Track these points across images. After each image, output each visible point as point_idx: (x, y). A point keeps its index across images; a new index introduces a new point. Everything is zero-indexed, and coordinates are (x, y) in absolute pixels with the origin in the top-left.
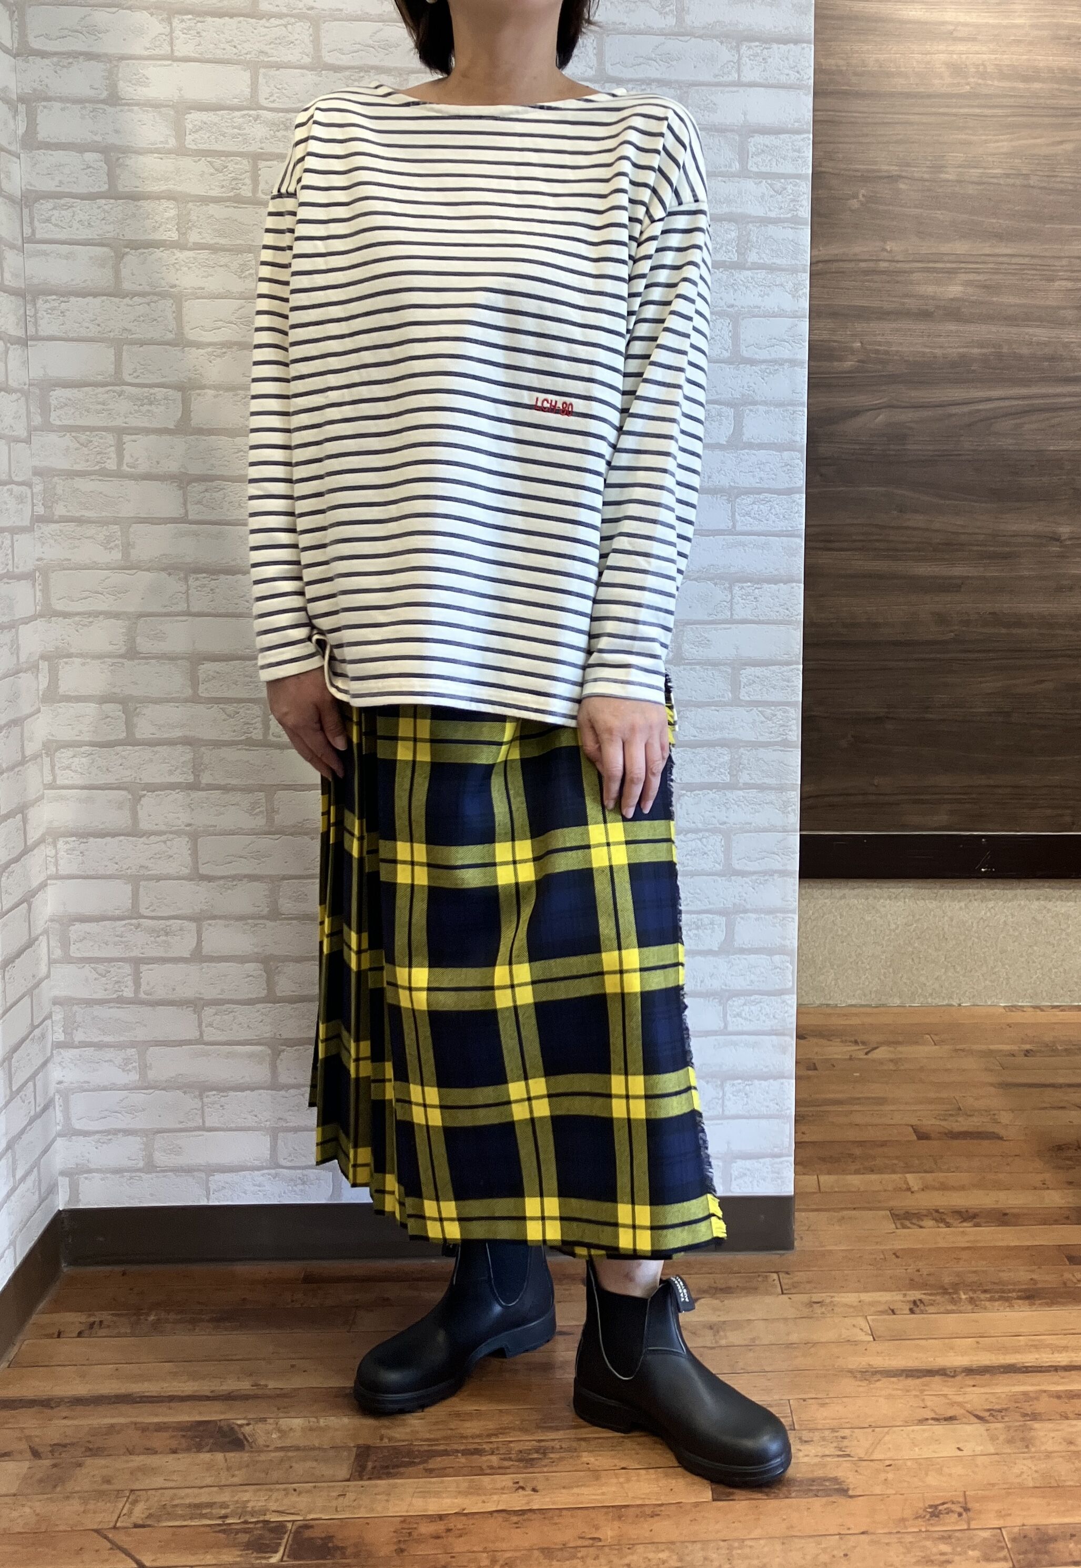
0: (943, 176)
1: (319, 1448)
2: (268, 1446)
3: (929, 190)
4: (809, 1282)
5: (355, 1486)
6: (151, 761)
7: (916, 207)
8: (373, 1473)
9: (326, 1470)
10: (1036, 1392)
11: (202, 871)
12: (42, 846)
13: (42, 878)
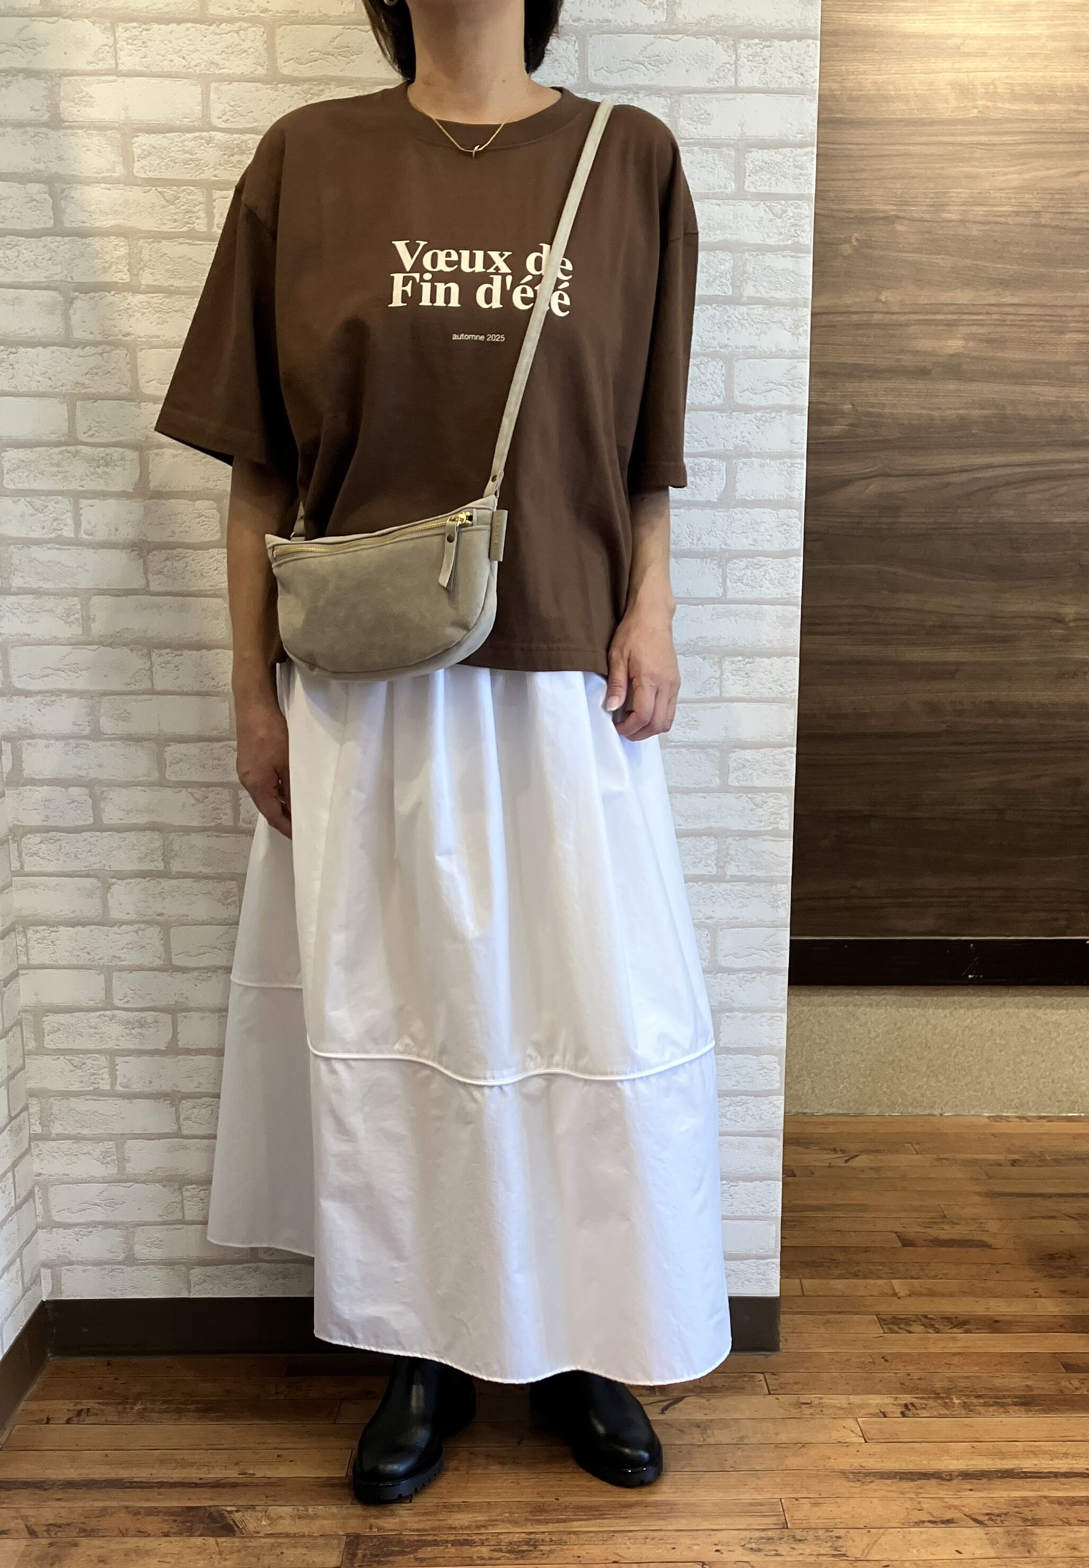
0: (946, 216)
1: (309, 1536)
2: (258, 1533)
3: (929, 232)
4: (796, 1383)
6: (120, 847)
7: (915, 252)
9: (316, 1557)
10: (1036, 1497)
11: (176, 962)
12: (12, 935)
13: (14, 967)
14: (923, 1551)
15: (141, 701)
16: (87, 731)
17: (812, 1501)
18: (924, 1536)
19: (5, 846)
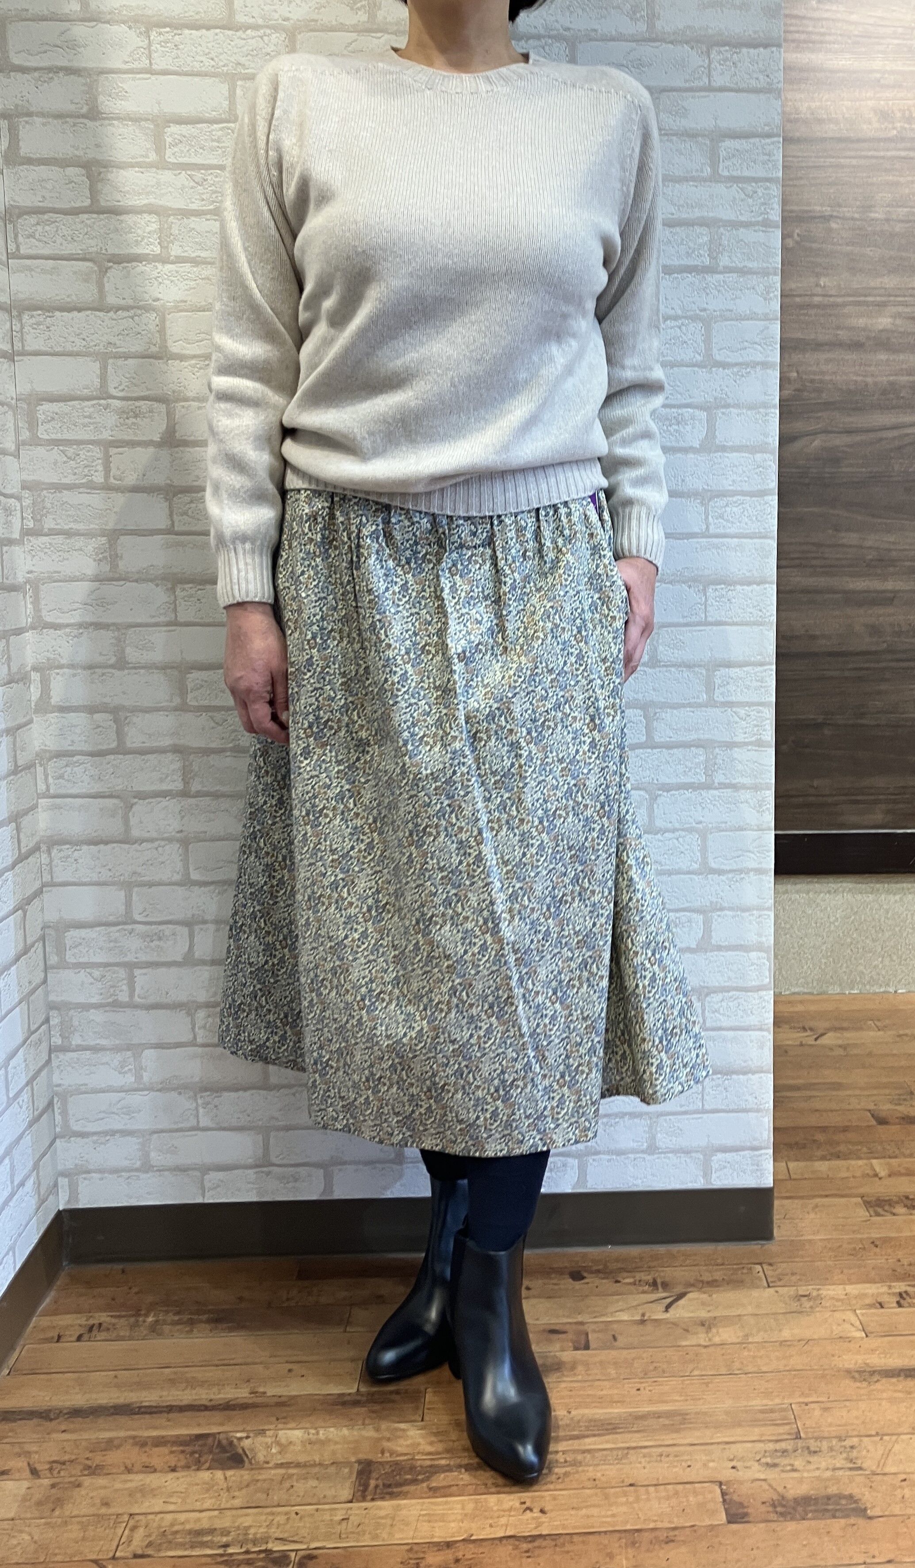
0: (873, 215)
1: (320, 1464)
2: (267, 1463)
3: (860, 229)
4: (793, 1274)
5: (359, 1508)
6: (143, 769)
7: (847, 245)
8: (375, 1493)
9: (327, 1490)
11: (194, 877)
12: (37, 854)
13: (37, 885)
15: (165, 632)
16: (113, 660)
17: (822, 1405)
19: (32, 770)
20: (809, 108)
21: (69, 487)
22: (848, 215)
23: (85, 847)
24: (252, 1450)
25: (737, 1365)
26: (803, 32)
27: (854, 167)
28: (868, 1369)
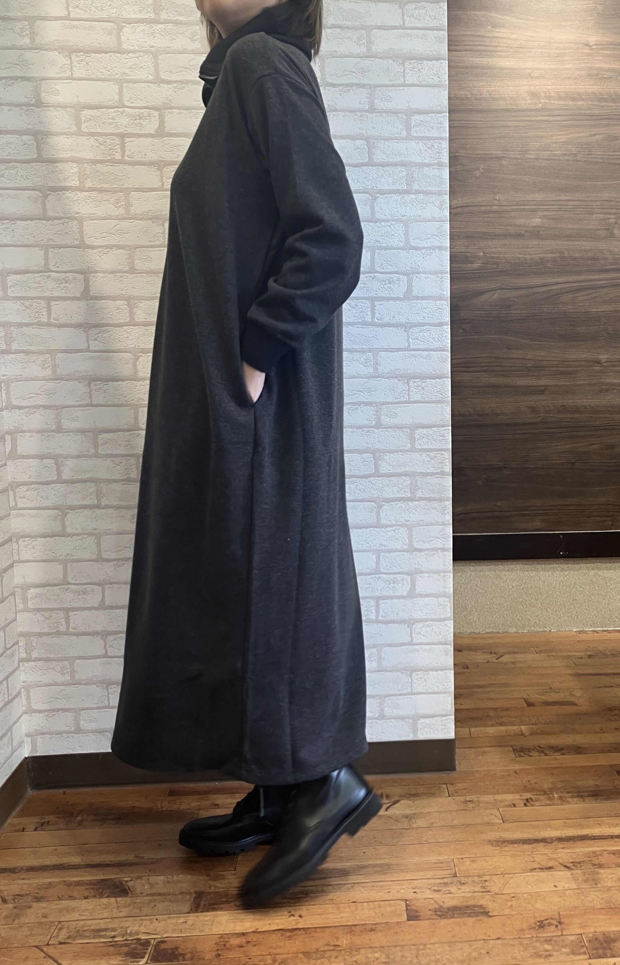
0: (528, 156)
1: (173, 894)
2: (142, 893)
3: (521, 165)
4: (465, 789)
5: (193, 916)
6: (72, 492)
7: (513, 174)
8: (204, 908)
10: (601, 851)
11: (104, 556)
12: (10, 543)
13: (10, 562)
14: (535, 887)
15: (85, 410)
16: (54, 428)
17: (472, 859)
18: (535, 878)
19: (6, 493)
20: (488, 91)
21: (28, 325)
22: (513, 156)
23: (39, 539)
24: (133, 887)
25: (424, 839)
26: (483, 45)
27: (516, 127)
28: (502, 840)
